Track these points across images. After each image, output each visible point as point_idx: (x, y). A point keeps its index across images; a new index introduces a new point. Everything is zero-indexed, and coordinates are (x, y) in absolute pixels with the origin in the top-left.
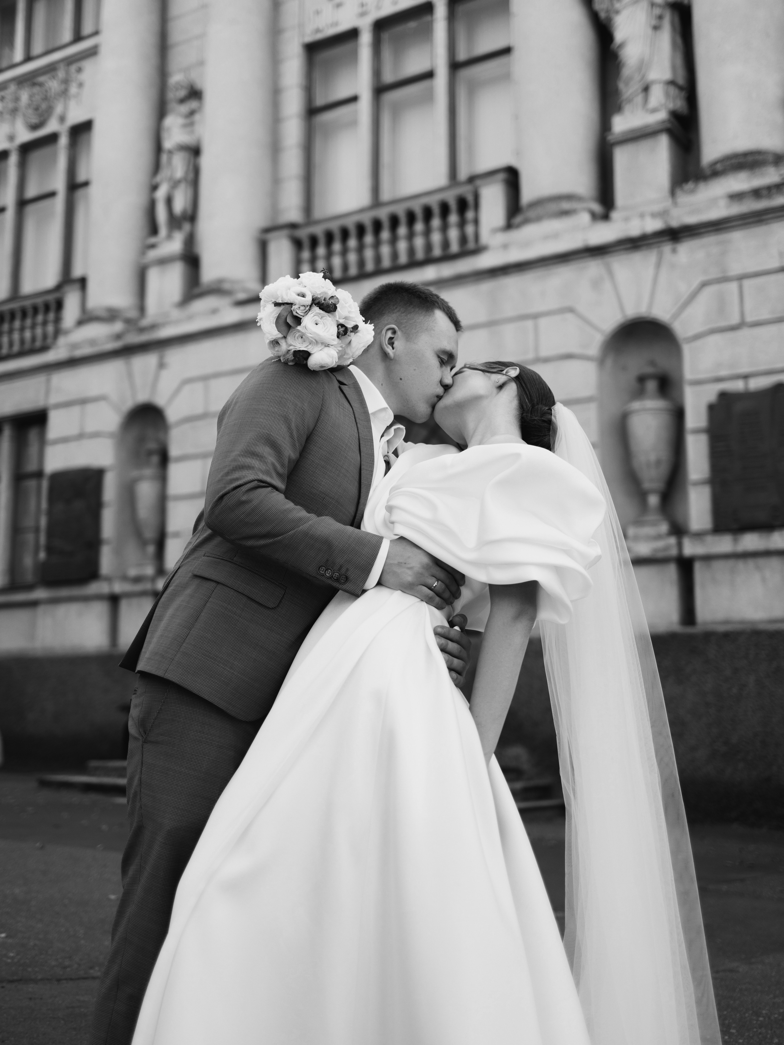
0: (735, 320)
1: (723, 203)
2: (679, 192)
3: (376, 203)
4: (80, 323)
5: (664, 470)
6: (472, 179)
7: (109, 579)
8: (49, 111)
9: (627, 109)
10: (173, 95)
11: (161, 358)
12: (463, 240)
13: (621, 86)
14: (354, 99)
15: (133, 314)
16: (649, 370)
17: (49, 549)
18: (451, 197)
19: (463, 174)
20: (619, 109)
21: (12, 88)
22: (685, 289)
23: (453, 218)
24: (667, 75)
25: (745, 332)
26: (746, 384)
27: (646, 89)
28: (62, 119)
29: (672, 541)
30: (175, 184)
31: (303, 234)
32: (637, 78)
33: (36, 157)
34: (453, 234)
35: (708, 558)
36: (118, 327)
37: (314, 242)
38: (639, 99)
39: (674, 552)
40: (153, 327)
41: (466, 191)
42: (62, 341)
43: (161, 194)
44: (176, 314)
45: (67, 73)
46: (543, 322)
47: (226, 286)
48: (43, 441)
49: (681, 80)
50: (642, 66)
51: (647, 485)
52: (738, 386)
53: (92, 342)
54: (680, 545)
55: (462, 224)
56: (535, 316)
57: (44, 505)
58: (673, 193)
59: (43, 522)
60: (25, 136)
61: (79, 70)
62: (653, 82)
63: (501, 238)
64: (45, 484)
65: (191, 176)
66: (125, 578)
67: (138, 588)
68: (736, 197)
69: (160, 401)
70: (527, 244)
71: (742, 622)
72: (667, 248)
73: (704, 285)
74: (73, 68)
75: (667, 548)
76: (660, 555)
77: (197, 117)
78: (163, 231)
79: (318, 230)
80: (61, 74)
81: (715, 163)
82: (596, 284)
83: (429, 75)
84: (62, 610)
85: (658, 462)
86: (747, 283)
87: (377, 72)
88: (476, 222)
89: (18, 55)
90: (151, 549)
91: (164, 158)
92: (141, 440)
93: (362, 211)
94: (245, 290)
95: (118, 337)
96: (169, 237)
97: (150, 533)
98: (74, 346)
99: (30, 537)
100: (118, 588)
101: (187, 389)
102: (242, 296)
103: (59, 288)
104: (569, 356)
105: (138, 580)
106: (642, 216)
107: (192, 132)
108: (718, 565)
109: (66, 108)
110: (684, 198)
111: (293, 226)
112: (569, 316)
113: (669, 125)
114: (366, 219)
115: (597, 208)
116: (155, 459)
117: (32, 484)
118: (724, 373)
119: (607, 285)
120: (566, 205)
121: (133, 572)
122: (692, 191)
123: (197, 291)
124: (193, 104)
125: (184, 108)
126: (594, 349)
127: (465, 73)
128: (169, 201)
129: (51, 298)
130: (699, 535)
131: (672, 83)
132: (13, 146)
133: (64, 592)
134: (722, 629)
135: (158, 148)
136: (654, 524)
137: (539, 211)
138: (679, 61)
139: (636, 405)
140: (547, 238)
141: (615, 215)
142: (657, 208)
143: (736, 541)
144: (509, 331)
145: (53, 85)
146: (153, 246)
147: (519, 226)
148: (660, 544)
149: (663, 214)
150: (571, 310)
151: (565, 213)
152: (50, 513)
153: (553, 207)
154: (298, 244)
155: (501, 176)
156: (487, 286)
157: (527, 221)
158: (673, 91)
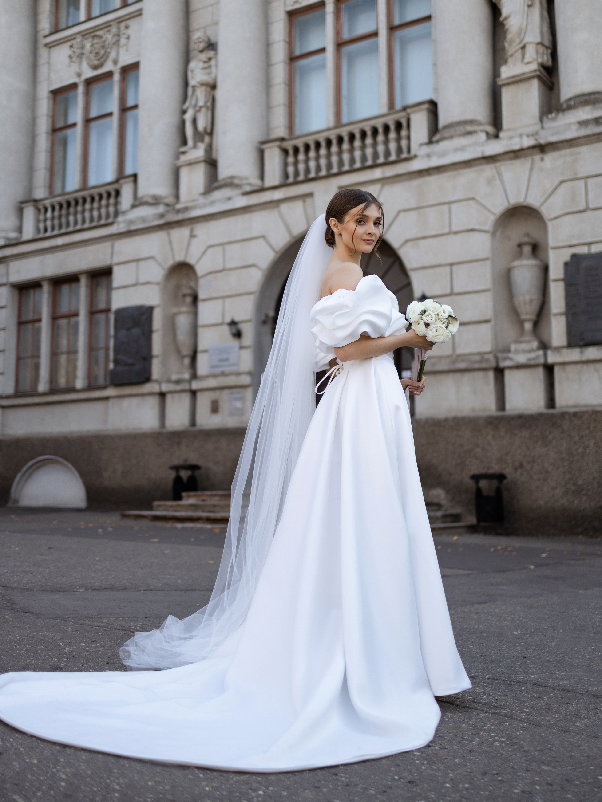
0: (582, 206)
1: (574, 127)
2: (545, 119)
3: (338, 124)
4: (133, 206)
5: (535, 307)
6: (404, 109)
7: (158, 382)
8: (106, 55)
9: (511, 61)
10: (195, 46)
11: (192, 230)
12: (399, 150)
13: (506, 45)
14: (323, 50)
15: (171, 200)
16: (526, 239)
17: (116, 362)
18: (391, 121)
19: (398, 105)
20: (505, 62)
21: (79, 39)
22: (549, 185)
23: (392, 135)
24: (538, 39)
25: (589, 214)
26: (589, 249)
27: (523, 48)
28: (115, 62)
29: (541, 353)
30: (198, 109)
31: (289, 145)
32: (518, 41)
33: (96, 88)
34: (393, 146)
35: (564, 364)
36: (161, 209)
37: (296, 150)
38: (519, 54)
39: (542, 360)
40: (186, 209)
41: (401, 116)
42: (120, 219)
43: (188, 117)
44: (202, 200)
45: (119, 28)
46: (454, 207)
47: (236, 181)
48: (109, 288)
49: (547, 42)
50: (521, 32)
51: (523, 317)
52: (584, 250)
53: (143, 220)
54: (545, 356)
55: (398, 139)
56: (449, 203)
57: (112, 332)
58: (541, 121)
59: (112, 343)
60: (89, 73)
61: (127, 27)
62: (528, 43)
63: (425, 150)
64: (112, 317)
65: (209, 104)
66: (169, 381)
67: (179, 387)
68: (583, 123)
69: (192, 261)
70: (443, 154)
71: (585, 406)
72: (537, 157)
73: (562, 182)
74: (123, 25)
75: (537, 358)
76: (532, 362)
77: (213, 62)
78: (190, 142)
79: (300, 143)
80: (114, 30)
81: (570, 99)
82: (490, 182)
83: (375, 34)
84: (126, 402)
85: (531, 301)
86: (590, 181)
87: (338, 32)
88: (409, 138)
89: (82, 16)
90: (187, 361)
91: (190, 90)
92: (178, 287)
93: (328, 129)
94: (249, 184)
95: (162, 216)
96: (195, 146)
97: (186, 351)
98: (131, 222)
99: (101, 354)
100: (165, 388)
101: (210, 251)
102: (248, 188)
103: (117, 181)
104: (472, 230)
105: (178, 382)
106: (521, 136)
107: (210, 73)
108: (570, 368)
109: (118, 54)
110: (548, 124)
111: (282, 139)
112: (471, 202)
113: (538, 73)
114: (333, 135)
115: (490, 129)
116: (189, 300)
117: (101, 317)
118: (575, 242)
119: (498, 182)
120: (469, 128)
121: (174, 377)
122: (554, 119)
123: (216, 184)
124: (211, 54)
125: (203, 56)
126: (489, 226)
127: (399, 34)
128: (194, 121)
129: (111, 188)
130: (558, 349)
131: (541, 44)
132: (80, 81)
133: (127, 390)
134: (572, 410)
135: (186, 84)
136: (529, 342)
137: (452, 131)
138: (546, 29)
139: (516, 263)
140: (456, 150)
141: (502, 134)
142: (530, 130)
143: (582, 352)
144: (432, 213)
145: (109, 37)
146: (184, 153)
147: (437, 142)
148: (533, 355)
149: (534, 134)
150: (473, 199)
151: (470, 133)
152: (116, 337)
153: (461, 129)
154: (285, 152)
155: (426, 106)
156: (416, 183)
157: (443, 139)
158: (541, 49)
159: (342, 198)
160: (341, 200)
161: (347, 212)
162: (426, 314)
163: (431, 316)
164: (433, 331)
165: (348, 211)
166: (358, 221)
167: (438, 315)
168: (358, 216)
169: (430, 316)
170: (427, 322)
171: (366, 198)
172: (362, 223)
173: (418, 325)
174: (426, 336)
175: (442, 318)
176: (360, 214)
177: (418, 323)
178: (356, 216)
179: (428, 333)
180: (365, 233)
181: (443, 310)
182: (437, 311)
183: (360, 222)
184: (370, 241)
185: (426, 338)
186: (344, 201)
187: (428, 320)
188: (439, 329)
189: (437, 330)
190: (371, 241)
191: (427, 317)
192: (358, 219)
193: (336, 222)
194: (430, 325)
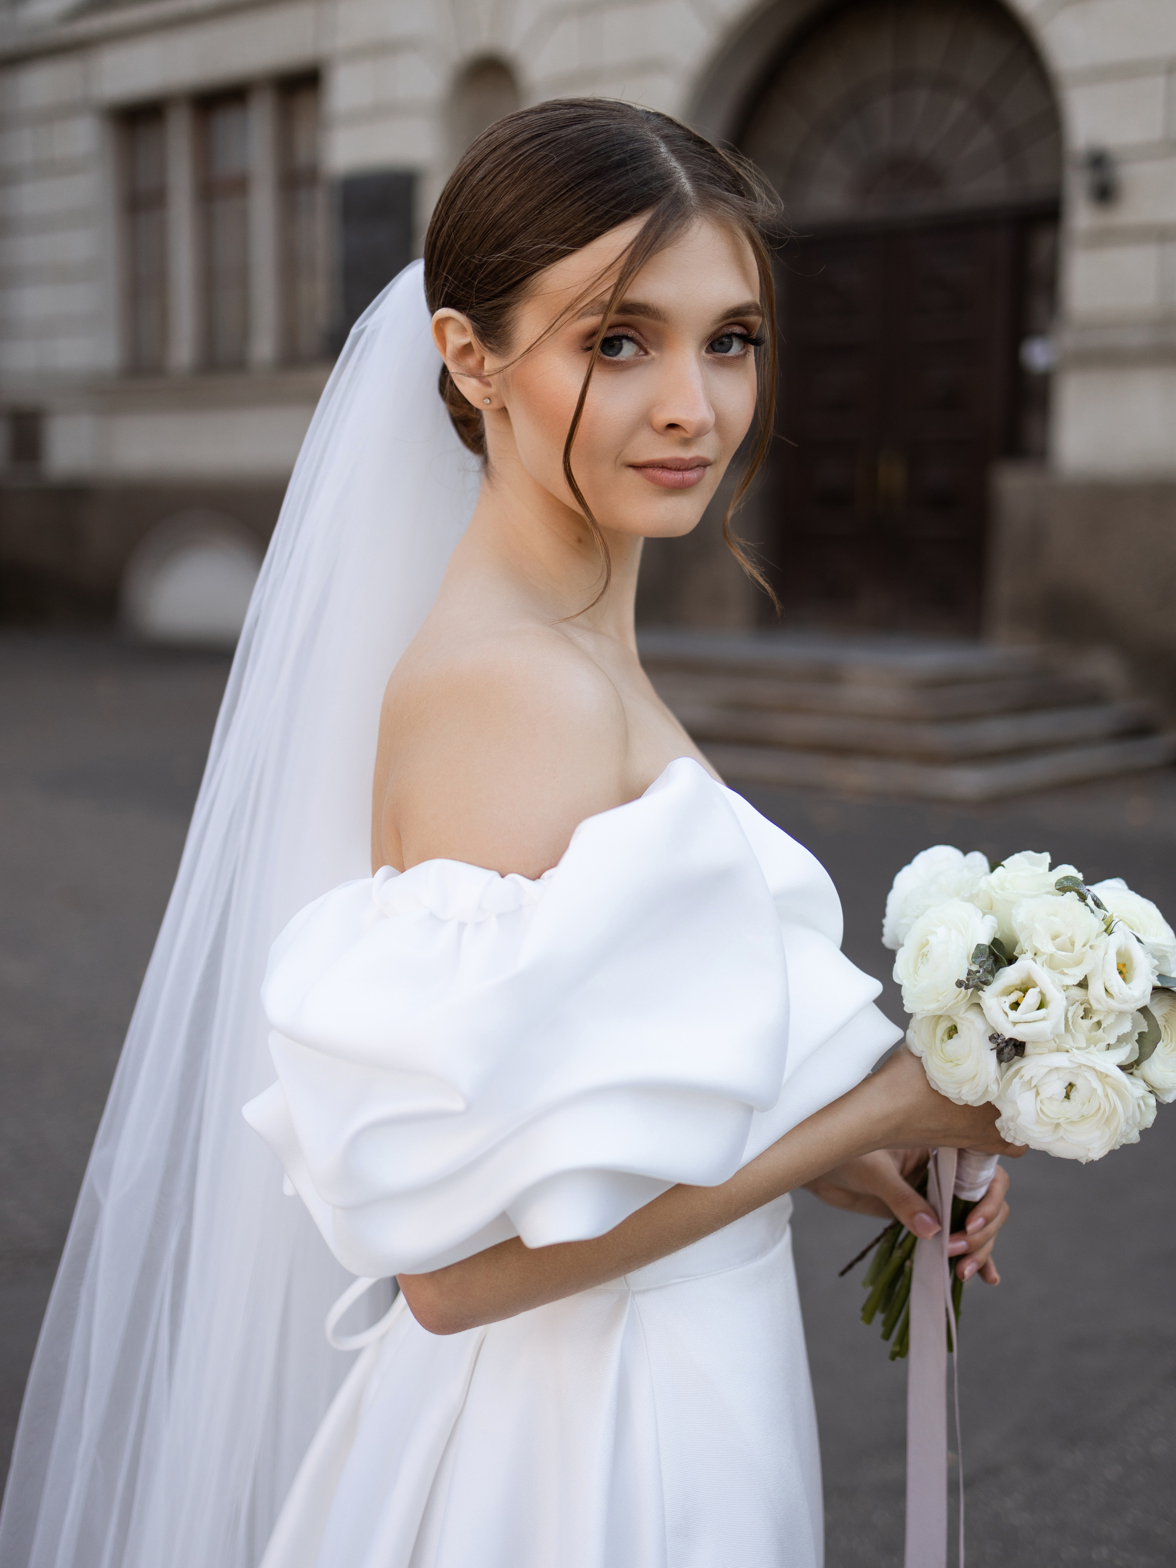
159: (498, 179)
160: (493, 189)
161: (527, 281)
162: (1009, 975)
163: (1041, 993)
164: (1046, 1092)
165: (532, 274)
166: (598, 340)
167: (1083, 984)
168: (593, 314)
169: (1032, 997)
170: (1010, 1032)
171: (645, 183)
172: (628, 350)
173: (950, 1037)
174: (997, 1114)
175: (1109, 1012)
176: (607, 297)
177: (949, 1024)
178: (583, 314)
179: (1014, 1103)
180: (645, 420)
181: (1119, 954)
182: (1078, 963)
183: (611, 345)
184: (678, 470)
185: (998, 1123)
186: (508, 199)
187: (1015, 1024)
188: (1086, 1083)
189: (1071, 1085)
190: (686, 470)
191: (1013, 997)
192: (592, 334)
193: (469, 338)
194: (1029, 1049)
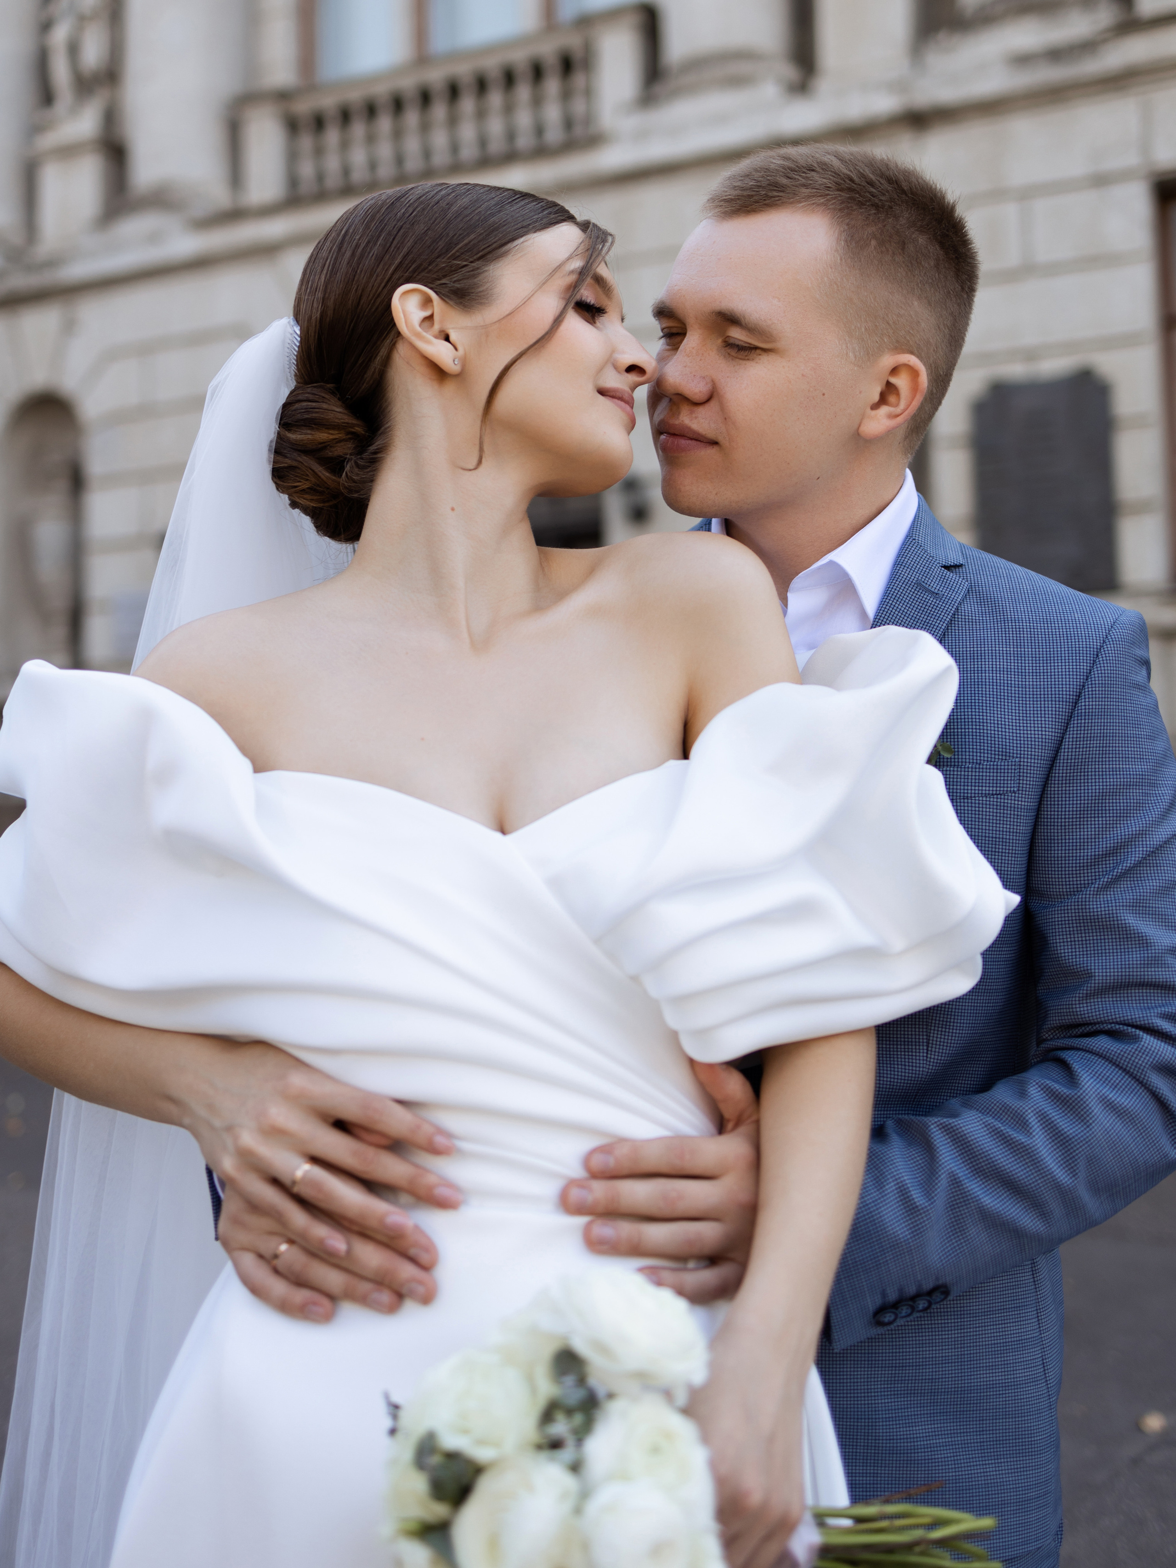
1: (999, 69)
2: (925, 48)
3: (423, 57)
6: (582, 22)
11: (67, 316)
12: (568, 123)
15: (16, 239)
18: (548, 51)
19: (566, 13)
23: (552, 86)
25: (1032, 285)
30: (82, 20)
31: (301, 108)
34: (552, 113)
37: (319, 122)
40: (52, 263)
41: (573, 41)
43: (60, 35)
44: (91, 241)
47: (174, 194)
55: (567, 97)
58: (917, 51)
63: (629, 123)
68: (1022, 60)
70: (676, 131)
72: (904, 144)
78: (64, 99)
79: (327, 104)
86: (1036, 203)
88: (590, 93)
90: (60, 632)
93: (398, 71)
94: (204, 201)
96: (74, 111)
97: (59, 602)
101: (111, 366)
102: (201, 211)
106: (866, 87)
110: (935, 61)
111: (283, 96)
114: (408, 86)
115: (789, 72)
116: (62, 485)
120: (737, 69)
123: (124, 201)
128: (74, 49)
137: (694, 75)
140: (709, 121)
141: (817, 84)
142: (886, 75)
146: (45, 127)
149: (900, 86)
153: (719, 70)
154: (292, 126)
155: (631, 16)
157: (678, 93)
